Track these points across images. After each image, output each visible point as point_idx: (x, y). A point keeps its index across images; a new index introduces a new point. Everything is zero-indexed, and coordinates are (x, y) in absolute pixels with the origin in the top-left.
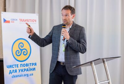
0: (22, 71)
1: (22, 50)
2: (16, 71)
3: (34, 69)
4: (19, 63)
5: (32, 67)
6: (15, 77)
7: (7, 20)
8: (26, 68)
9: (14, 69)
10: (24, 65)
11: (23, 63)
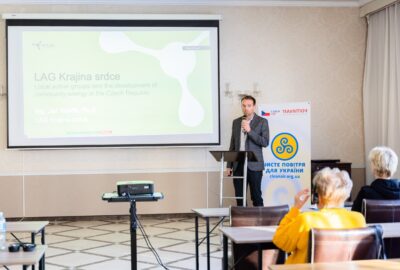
0: (285, 171)
1: (285, 147)
2: (276, 170)
3: (302, 171)
4: (281, 162)
5: (298, 168)
6: (273, 177)
7: (266, 112)
8: (290, 168)
9: (274, 168)
10: (288, 165)
11: (286, 162)
